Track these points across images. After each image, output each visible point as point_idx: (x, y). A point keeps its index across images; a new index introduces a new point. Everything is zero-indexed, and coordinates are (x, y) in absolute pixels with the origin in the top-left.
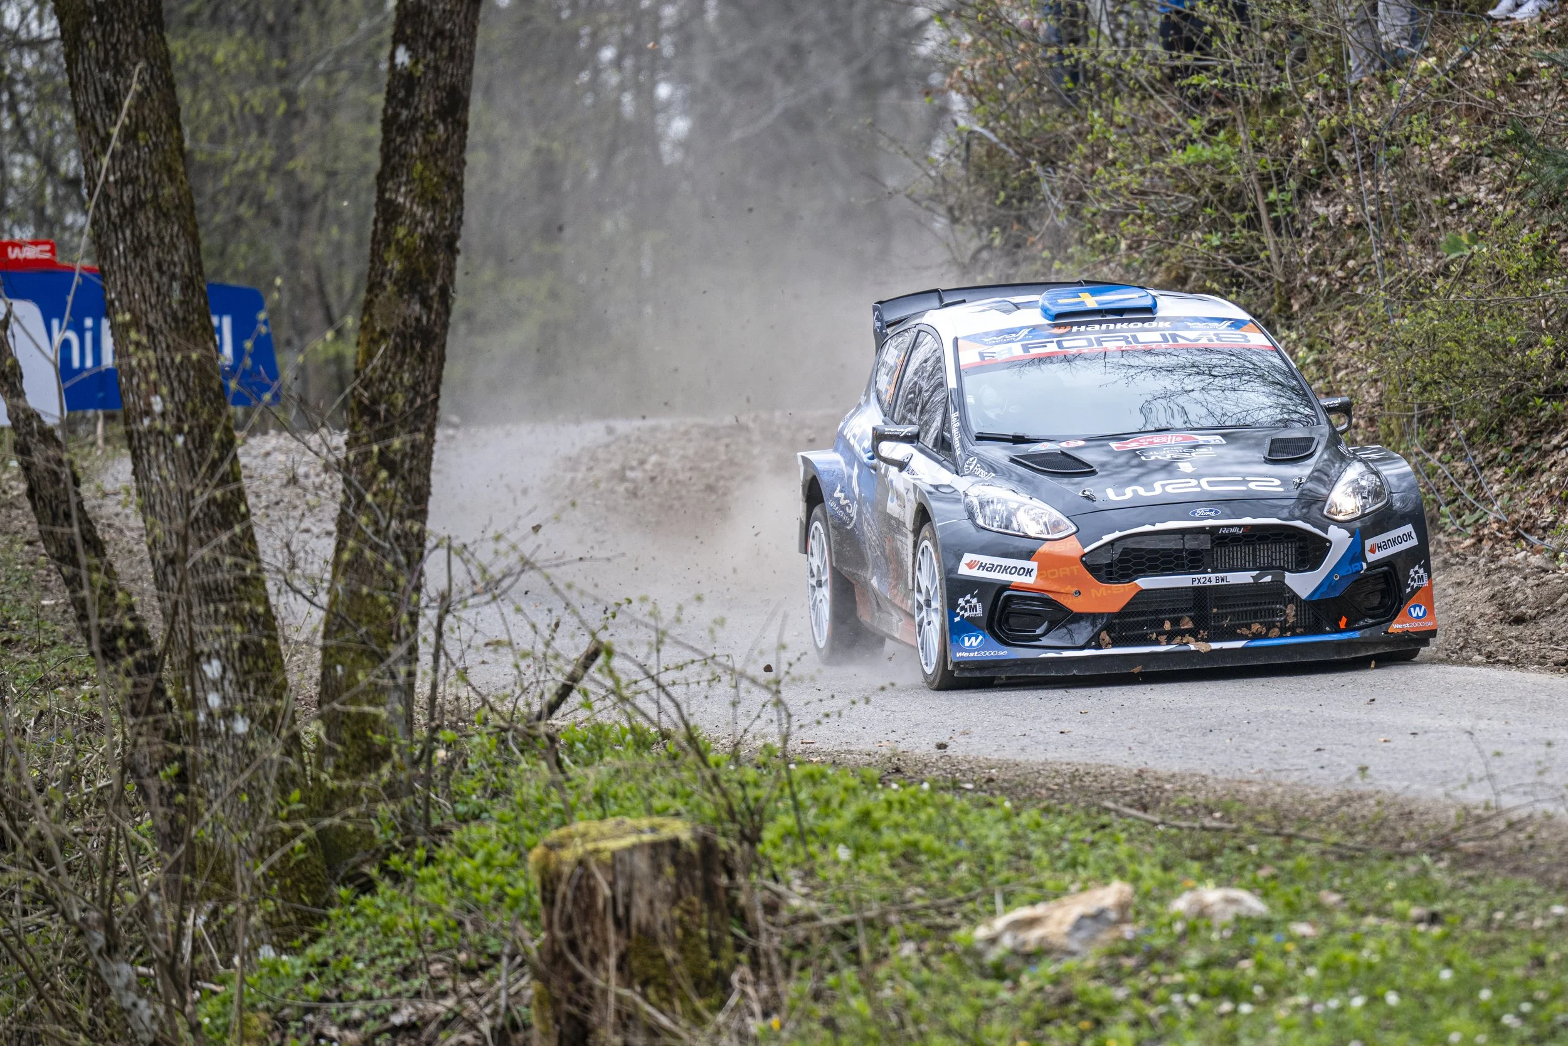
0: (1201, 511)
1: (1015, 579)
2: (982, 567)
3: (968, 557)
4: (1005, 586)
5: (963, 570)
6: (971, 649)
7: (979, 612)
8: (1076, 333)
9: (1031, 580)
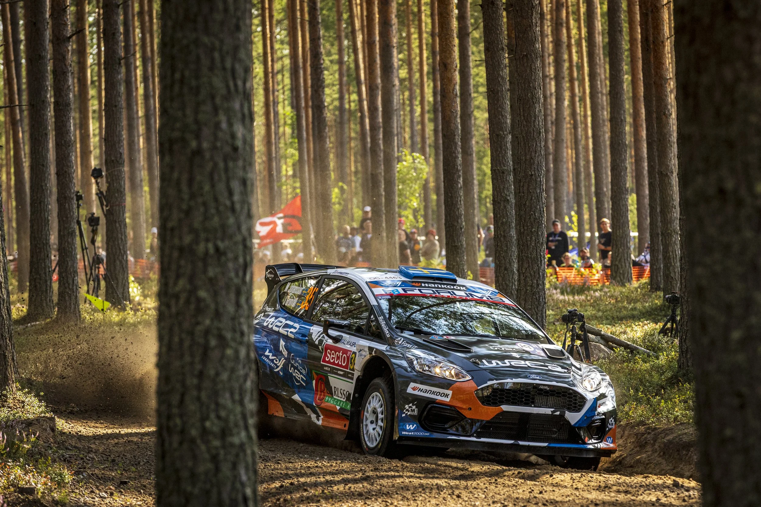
0: (532, 376)
1: (439, 398)
2: (421, 391)
3: (412, 385)
4: (433, 401)
5: (409, 390)
6: (410, 431)
7: (416, 413)
8: (425, 287)
9: (448, 400)
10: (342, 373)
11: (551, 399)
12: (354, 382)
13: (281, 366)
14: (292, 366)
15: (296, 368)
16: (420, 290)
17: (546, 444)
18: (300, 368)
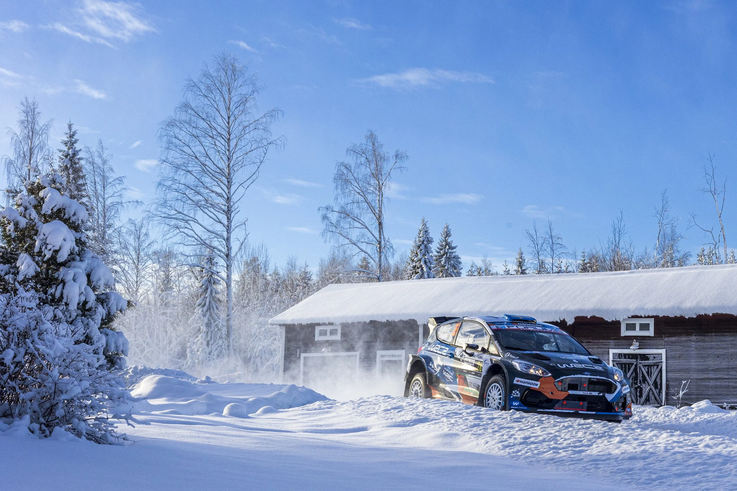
0: (586, 373)
1: (532, 386)
2: (521, 382)
3: (516, 379)
4: (528, 388)
5: (515, 382)
6: (515, 406)
7: (519, 396)
8: (520, 325)
9: (537, 387)
10: (474, 373)
11: (597, 387)
12: (481, 378)
13: (438, 371)
14: (445, 371)
15: (447, 372)
16: (517, 326)
17: (594, 413)
18: (449, 372)
